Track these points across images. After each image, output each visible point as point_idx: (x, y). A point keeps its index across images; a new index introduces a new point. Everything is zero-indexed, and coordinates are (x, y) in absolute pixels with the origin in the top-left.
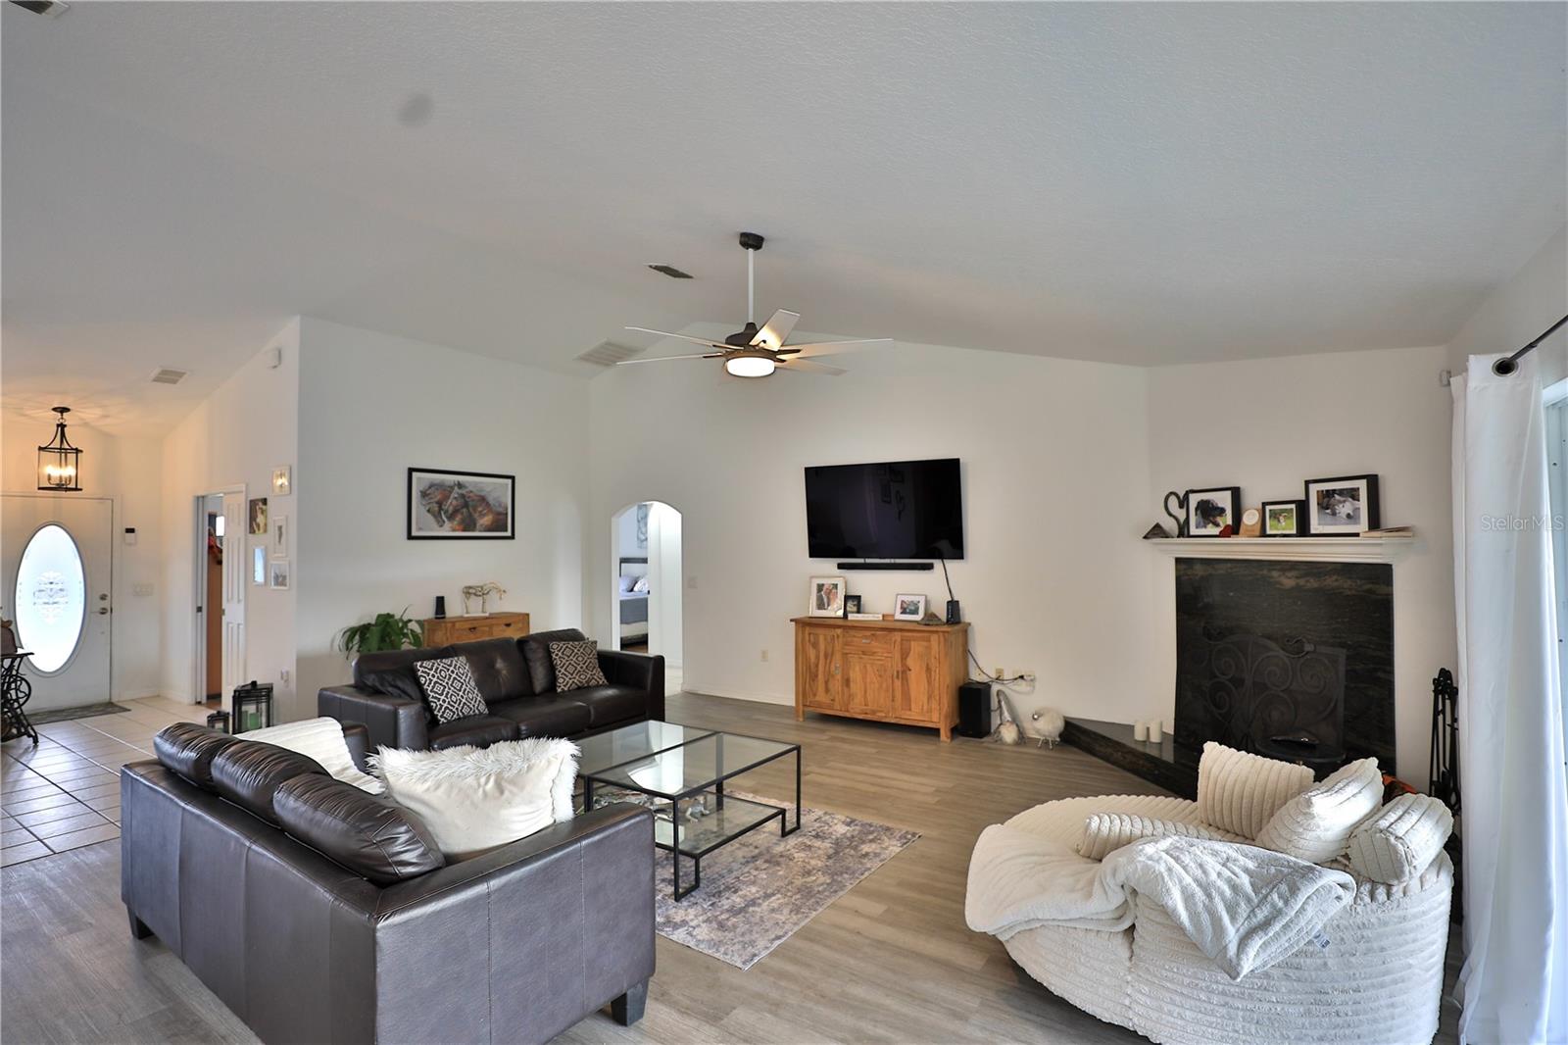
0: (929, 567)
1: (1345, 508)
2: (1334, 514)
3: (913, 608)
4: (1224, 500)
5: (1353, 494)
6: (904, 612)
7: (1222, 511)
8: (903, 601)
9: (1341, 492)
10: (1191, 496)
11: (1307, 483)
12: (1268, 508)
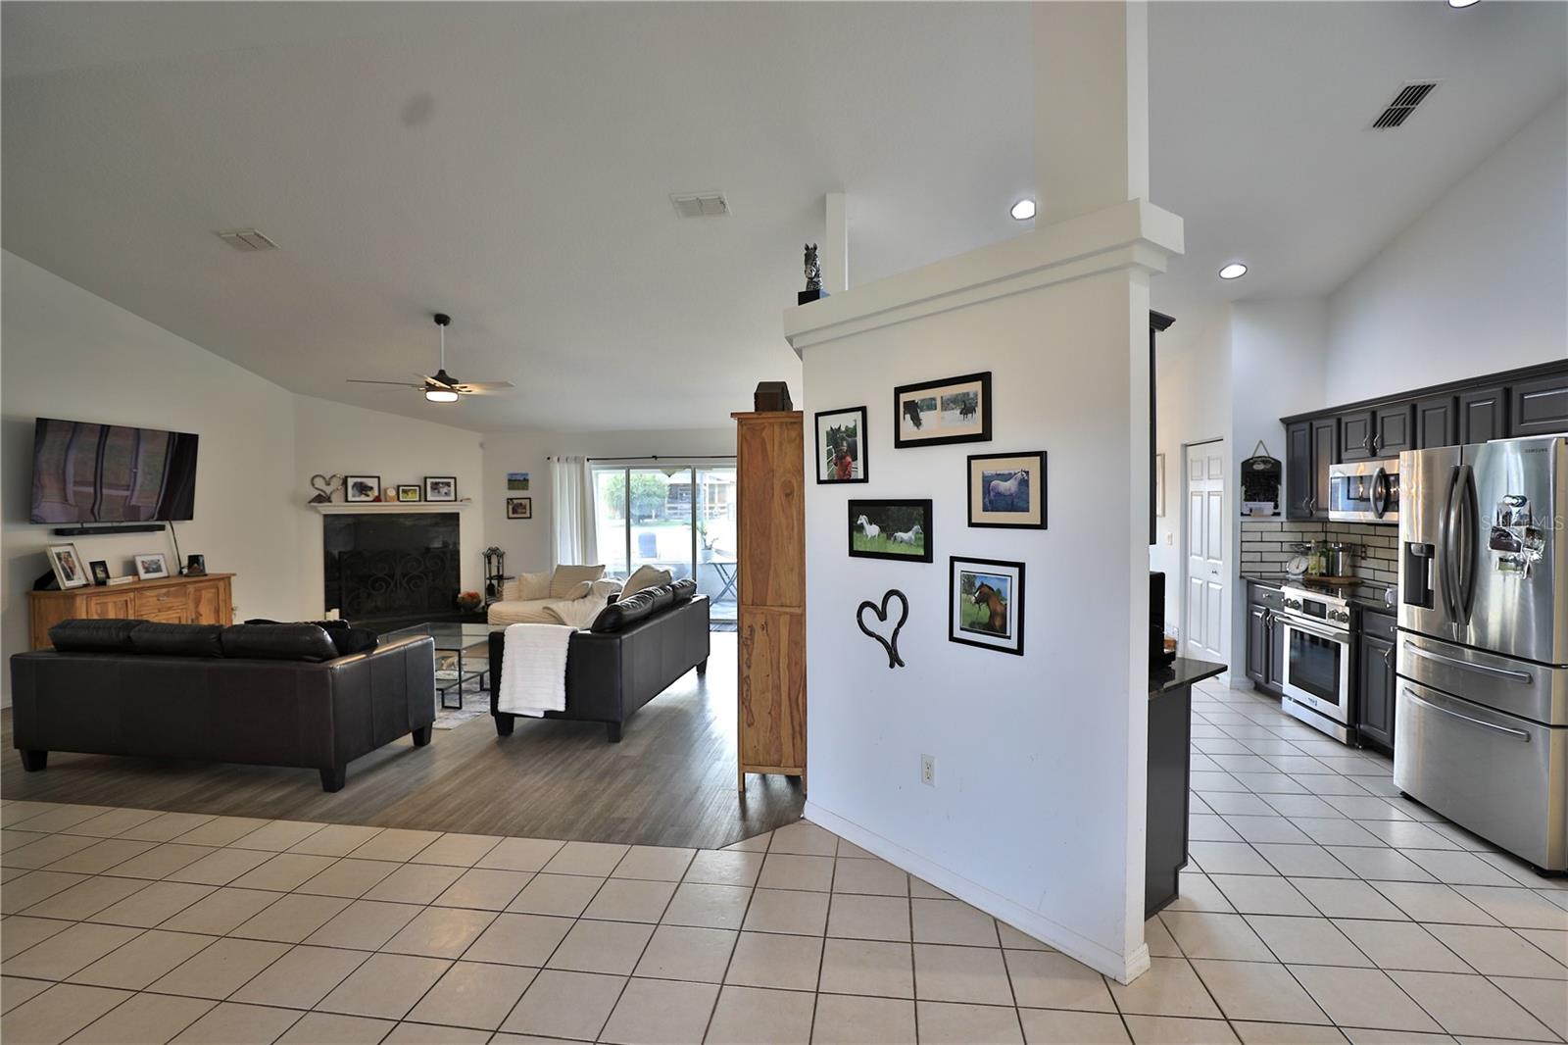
0: (162, 528)
1: (444, 490)
2: (439, 492)
3: (154, 567)
4: (372, 483)
5: (448, 484)
6: (147, 571)
7: (371, 488)
8: (143, 562)
9: (443, 483)
10: (349, 480)
11: (426, 478)
12: (401, 488)
